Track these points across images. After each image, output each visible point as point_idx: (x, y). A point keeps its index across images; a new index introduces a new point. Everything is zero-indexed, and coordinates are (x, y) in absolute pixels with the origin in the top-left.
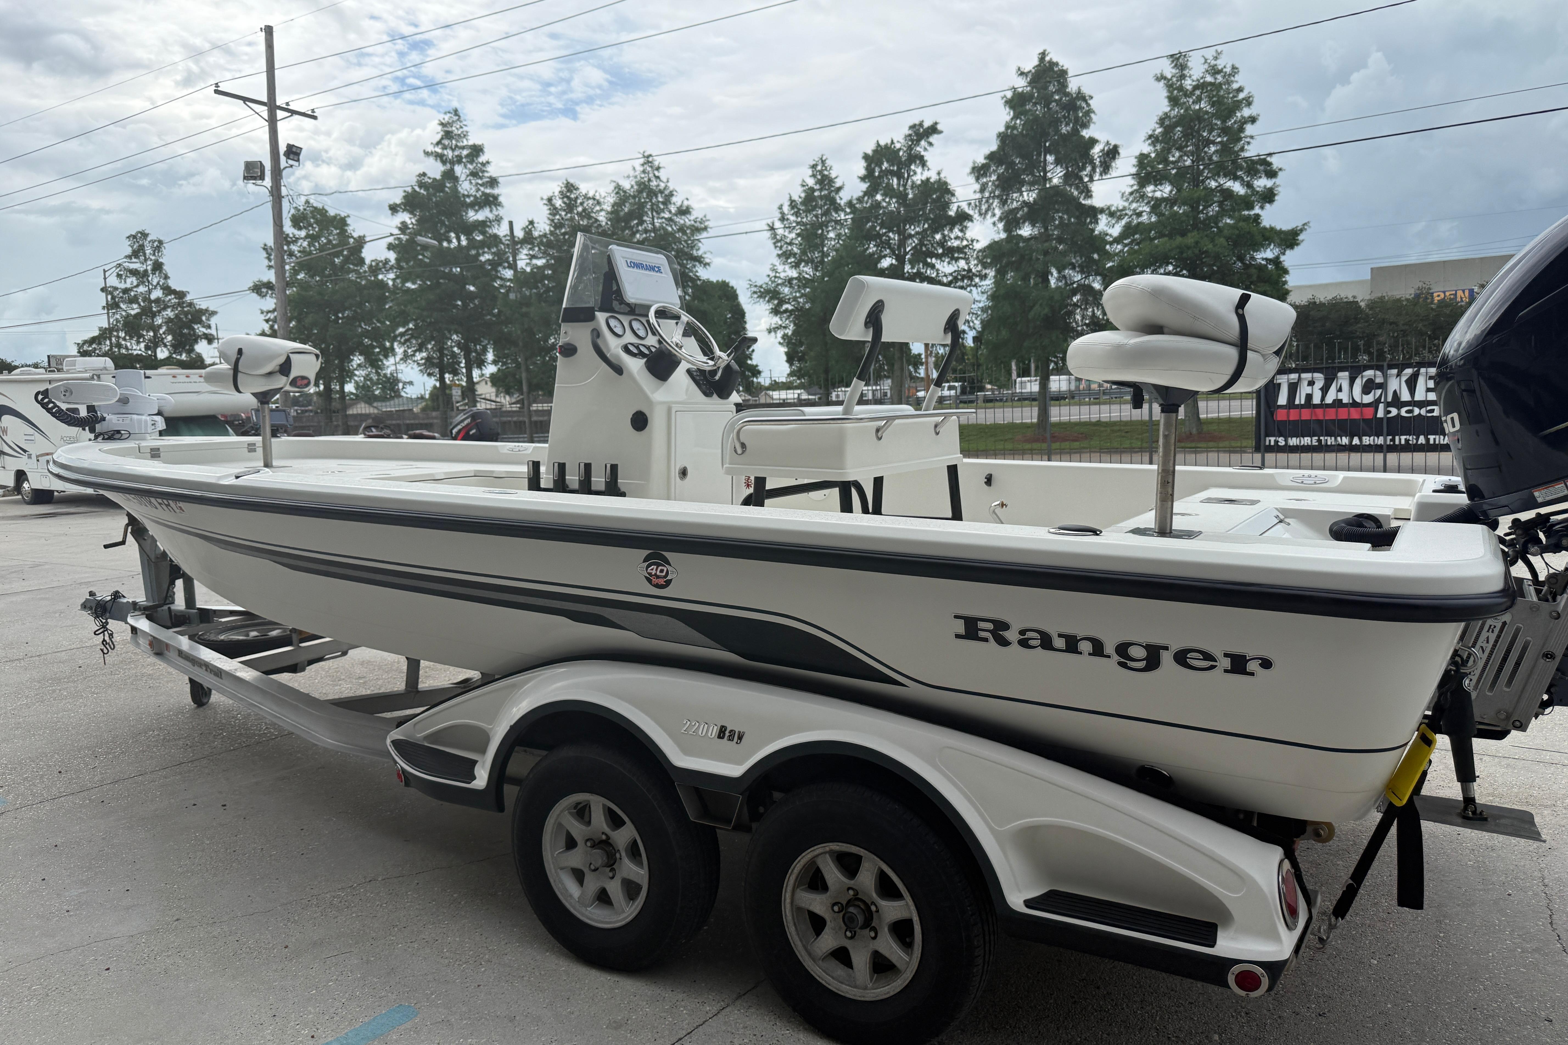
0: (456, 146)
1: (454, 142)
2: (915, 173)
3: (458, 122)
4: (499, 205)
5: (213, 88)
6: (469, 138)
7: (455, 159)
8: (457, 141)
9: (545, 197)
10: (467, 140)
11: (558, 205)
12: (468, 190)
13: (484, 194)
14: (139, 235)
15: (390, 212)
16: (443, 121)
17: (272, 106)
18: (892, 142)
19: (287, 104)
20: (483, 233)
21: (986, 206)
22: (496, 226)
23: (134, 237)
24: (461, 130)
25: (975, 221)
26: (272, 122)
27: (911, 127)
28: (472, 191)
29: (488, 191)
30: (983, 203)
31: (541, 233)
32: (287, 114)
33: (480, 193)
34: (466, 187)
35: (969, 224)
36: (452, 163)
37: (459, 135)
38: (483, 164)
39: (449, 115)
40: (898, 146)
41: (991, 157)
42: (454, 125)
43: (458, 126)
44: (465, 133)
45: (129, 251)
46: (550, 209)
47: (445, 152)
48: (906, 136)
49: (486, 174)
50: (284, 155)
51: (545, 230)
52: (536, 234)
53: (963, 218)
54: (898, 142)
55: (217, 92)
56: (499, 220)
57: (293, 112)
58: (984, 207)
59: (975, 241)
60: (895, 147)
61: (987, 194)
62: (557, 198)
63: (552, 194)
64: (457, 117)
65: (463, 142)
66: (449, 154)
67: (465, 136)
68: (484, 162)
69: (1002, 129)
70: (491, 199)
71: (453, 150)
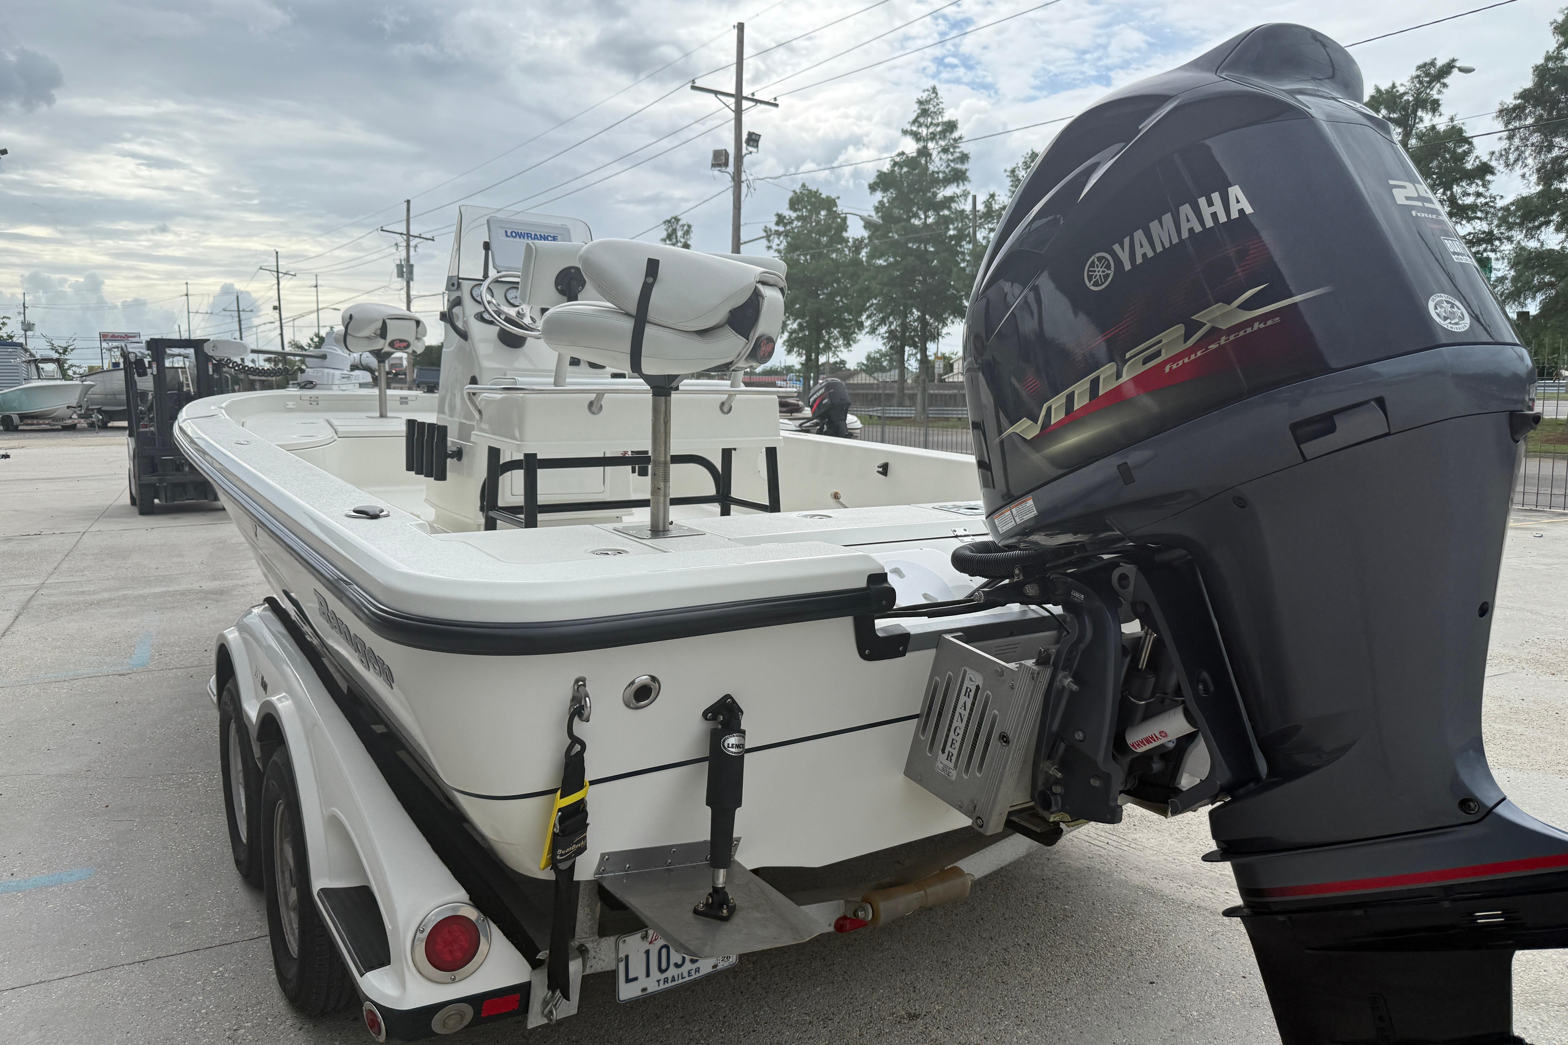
0: (931, 123)
1: (929, 120)
2: (1421, 120)
3: (935, 100)
4: (966, 180)
5: (690, 84)
6: (944, 114)
7: (929, 137)
8: (933, 118)
9: (1009, 169)
10: (942, 117)
11: (1020, 177)
12: (939, 166)
13: (953, 169)
14: (673, 220)
15: (869, 191)
16: (921, 100)
17: (739, 97)
18: (1394, 86)
19: (753, 94)
20: (949, 208)
21: (1516, 153)
22: (963, 201)
23: (669, 221)
24: (938, 107)
25: (1498, 174)
26: (738, 112)
27: (1419, 68)
28: (942, 168)
29: (959, 166)
30: (1511, 151)
31: (1001, 206)
32: (752, 104)
33: (950, 168)
34: (938, 163)
35: (1489, 177)
36: (926, 140)
37: (935, 112)
38: (955, 140)
39: (927, 93)
40: (1402, 90)
41: (1525, 95)
42: (931, 102)
43: (935, 104)
44: (940, 110)
45: (664, 234)
46: (1012, 181)
47: (920, 130)
48: (1413, 79)
49: (957, 150)
50: (746, 142)
51: (1003, 202)
52: (996, 207)
53: (1484, 170)
54: (1402, 85)
55: (694, 88)
56: (965, 194)
57: (757, 101)
58: (1512, 158)
59: (1498, 198)
60: (1397, 91)
61: (1517, 141)
62: (1021, 169)
63: (1015, 166)
64: (934, 95)
65: (938, 119)
66: (924, 131)
67: (940, 112)
68: (957, 137)
69: (1540, 61)
70: (960, 174)
71: (928, 127)
